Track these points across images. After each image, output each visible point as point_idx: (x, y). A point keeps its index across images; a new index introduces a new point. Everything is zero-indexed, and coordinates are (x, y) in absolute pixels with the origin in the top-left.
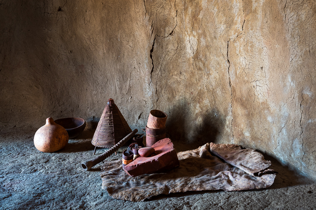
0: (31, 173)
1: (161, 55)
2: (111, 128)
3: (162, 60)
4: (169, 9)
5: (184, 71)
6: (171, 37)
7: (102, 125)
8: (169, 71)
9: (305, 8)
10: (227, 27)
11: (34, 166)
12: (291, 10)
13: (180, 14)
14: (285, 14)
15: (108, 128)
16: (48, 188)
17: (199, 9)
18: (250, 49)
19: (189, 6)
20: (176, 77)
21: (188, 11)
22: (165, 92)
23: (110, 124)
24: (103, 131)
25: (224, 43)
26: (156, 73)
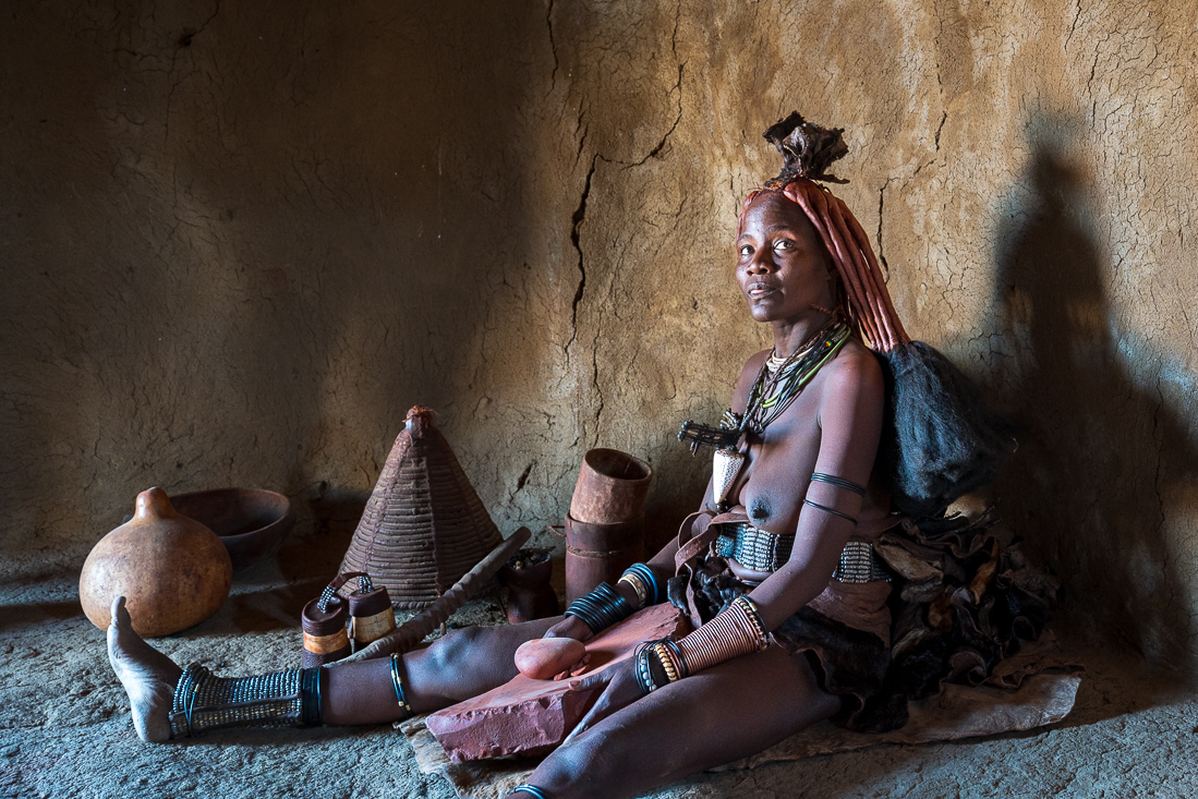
0: (90, 723)
1: (615, 233)
2: (424, 527)
3: (619, 253)
4: (649, 56)
5: (708, 299)
6: (655, 167)
7: (384, 515)
8: (648, 298)
9: (1162, 83)
10: (876, 136)
11: (97, 695)
12: (1113, 89)
13: (693, 81)
14: (1093, 99)
15: (409, 528)
16: (186, 776)
17: (770, 64)
18: (968, 218)
19: (730, 50)
20: (676, 321)
21: (725, 70)
22: (630, 378)
23: (417, 507)
24: (388, 538)
25: (866, 193)
26: (595, 304)
